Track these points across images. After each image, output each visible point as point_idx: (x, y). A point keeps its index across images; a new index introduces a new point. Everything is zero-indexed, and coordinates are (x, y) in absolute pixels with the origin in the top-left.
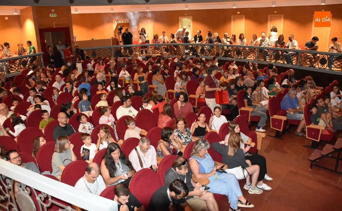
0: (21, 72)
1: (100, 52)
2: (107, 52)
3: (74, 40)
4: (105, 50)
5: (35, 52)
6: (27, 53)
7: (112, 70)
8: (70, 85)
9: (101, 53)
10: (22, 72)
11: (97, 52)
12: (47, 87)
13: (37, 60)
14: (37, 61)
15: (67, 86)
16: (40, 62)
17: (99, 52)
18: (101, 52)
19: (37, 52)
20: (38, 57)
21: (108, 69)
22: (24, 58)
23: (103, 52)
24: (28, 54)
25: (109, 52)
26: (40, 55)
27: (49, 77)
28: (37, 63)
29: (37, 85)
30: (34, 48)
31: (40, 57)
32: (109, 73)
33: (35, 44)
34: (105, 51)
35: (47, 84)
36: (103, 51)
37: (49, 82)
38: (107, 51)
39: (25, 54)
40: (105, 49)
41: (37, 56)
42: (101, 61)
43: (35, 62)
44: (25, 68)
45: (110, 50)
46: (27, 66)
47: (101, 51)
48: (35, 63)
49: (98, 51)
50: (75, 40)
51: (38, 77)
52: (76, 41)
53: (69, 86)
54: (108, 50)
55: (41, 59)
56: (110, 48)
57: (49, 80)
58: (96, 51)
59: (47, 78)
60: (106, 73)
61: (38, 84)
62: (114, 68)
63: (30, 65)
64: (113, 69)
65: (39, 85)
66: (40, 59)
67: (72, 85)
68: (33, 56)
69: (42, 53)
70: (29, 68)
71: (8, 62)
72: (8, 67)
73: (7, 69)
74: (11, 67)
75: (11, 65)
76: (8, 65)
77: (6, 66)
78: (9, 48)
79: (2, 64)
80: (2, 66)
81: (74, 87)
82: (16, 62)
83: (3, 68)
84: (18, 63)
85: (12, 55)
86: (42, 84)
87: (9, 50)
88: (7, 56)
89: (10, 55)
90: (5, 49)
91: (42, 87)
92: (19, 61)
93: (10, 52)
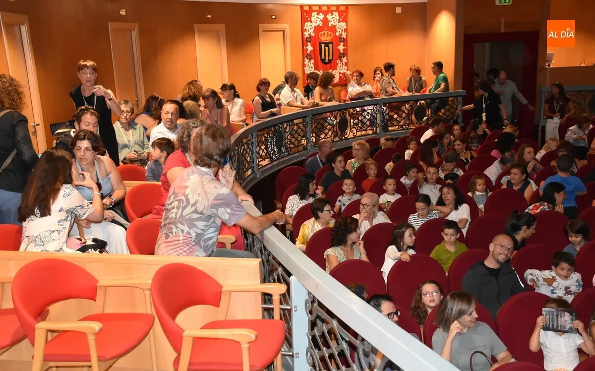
0: (411, 130)
3: (547, 64)
5: (447, 88)
6: (428, 89)
8: (520, 175)
10: (413, 131)
12: (464, 171)
13: (448, 107)
14: (448, 110)
15: (513, 175)
19: (451, 90)
20: (453, 101)
22: (422, 100)
24: (430, 91)
26: (457, 96)
28: (448, 113)
29: (444, 163)
30: (445, 79)
31: (455, 102)
33: (449, 70)
35: (467, 166)
39: (425, 91)
41: (450, 99)
43: (443, 111)
44: (420, 124)
46: (425, 118)
48: (444, 114)
50: (549, 65)
51: (446, 147)
52: (551, 67)
53: (517, 177)
55: (457, 106)
57: (472, 157)
59: (469, 152)
61: (446, 161)
63: (431, 116)
65: (448, 164)
66: (455, 106)
67: (525, 175)
68: (441, 99)
69: (464, 92)
70: (427, 123)
71: (386, 106)
72: (385, 117)
73: (383, 121)
74: (391, 118)
75: (392, 114)
76: (386, 112)
77: (383, 115)
78: (394, 75)
79: (375, 108)
80: (375, 112)
81: (532, 181)
82: (403, 108)
83: (376, 119)
84: (406, 111)
85: (397, 91)
86: (454, 163)
87: (394, 81)
88: (387, 92)
89: (392, 91)
90: (387, 77)
91: (454, 169)
92: (409, 106)
93: (395, 84)
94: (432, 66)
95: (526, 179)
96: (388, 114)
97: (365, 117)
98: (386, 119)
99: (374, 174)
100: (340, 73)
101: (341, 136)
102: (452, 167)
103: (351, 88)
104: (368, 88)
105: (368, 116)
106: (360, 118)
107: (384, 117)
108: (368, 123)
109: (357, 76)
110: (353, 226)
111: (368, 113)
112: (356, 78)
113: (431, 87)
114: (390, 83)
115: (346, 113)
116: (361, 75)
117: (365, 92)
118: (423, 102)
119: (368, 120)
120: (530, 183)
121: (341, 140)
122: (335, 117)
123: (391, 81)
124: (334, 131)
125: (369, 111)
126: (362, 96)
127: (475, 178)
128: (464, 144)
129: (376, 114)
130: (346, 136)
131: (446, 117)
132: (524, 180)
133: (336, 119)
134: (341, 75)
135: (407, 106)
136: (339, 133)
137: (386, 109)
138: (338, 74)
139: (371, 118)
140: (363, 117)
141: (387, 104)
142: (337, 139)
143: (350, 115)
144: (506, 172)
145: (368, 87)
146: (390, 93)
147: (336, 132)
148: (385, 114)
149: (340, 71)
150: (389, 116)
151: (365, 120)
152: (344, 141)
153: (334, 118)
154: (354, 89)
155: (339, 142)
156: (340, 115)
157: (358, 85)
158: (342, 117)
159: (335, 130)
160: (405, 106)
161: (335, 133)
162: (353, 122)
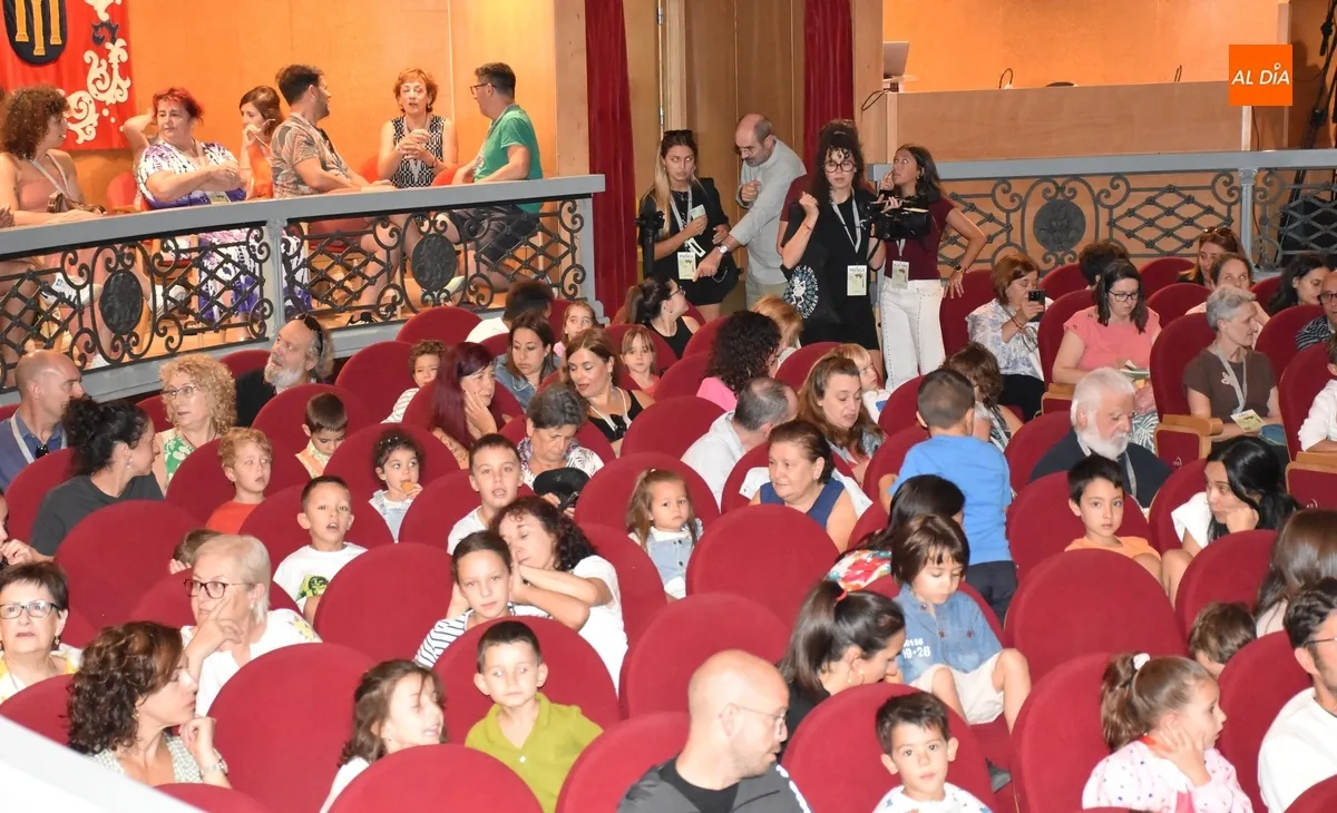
0: (403, 326)
1: (1117, 212)
2: (1189, 211)
4: (1171, 189)
7: (1230, 379)
8: (804, 463)
9: (1130, 223)
10: (409, 330)
11: (1088, 210)
12: (606, 456)
13: (538, 240)
15: (779, 468)
16: (567, 261)
17: (1104, 214)
18: (1131, 213)
20: (556, 215)
21: (1193, 368)
22: (441, 209)
23: (1150, 212)
24: (469, 176)
25: (1209, 210)
26: (572, 198)
27: (637, 388)
29: (531, 429)
30: (525, 132)
31: (568, 218)
32: (1199, 403)
33: (540, 96)
34: (1169, 200)
36: (1151, 201)
37: (628, 422)
38: (1190, 200)
40: (1179, 181)
42: (1125, 285)
43: (522, 252)
44: (437, 302)
45: (1222, 190)
46: (456, 281)
47: (1136, 199)
49: (1096, 201)
52: (902, 92)
53: (794, 474)
54: (1205, 198)
55: (574, 233)
56: (1227, 174)
57: (635, 411)
58: (1084, 203)
59: (622, 392)
60: (1170, 399)
61: (539, 424)
62: (1252, 360)
63: (478, 274)
64: (1237, 368)
65: (542, 431)
66: (565, 236)
67: (821, 462)
68: (512, 205)
69: (598, 183)
70: (465, 301)
71: (300, 233)
72: (298, 276)
73: (289, 293)
74: (321, 278)
75: (322, 263)
76: (298, 254)
77: (288, 266)
78: (326, 113)
79: (252, 242)
80: (253, 257)
81: (847, 482)
82: (367, 241)
83: (261, 281)
84: (381, 255)
85: (342, 178)
86: (568, 430)
87: (325, 136)
88: (300, 181)
89: (323, 177)
90: (296, 119)
91: (568, 452)
92: (391, 235)
93: (332, 150)
94: (475, 81)
95: (826, 477)
96: (307, 264)
97: (212, 275)
98: (300, 284)
99: (259, 480)
100: (100, 105)
101: (115, 349)
102: (560, 444)
103: (150, 160)
104: (219, 160)
105: (227, 271)
106: (195, 278)
107: (291, 274)
108: (227, 299)
109: (173, 114)
110: (157, 663)
111: (227, 258)
112: (170, 122)
113: (473, 162)
114: (310, 143)
115: (132, 257)
116: (192, 110)
117: (209, 179)
118: (442, 217)
119: (228, 285)
120: (841, 487)
121: (116, 364)
122: (88, 273)
123: (317, 136)
124: (83, 330)
125: (233, 252)
126: (197, 194)
127: (647, 480)
128: (606, 361)
129: (261, 262)
130: (135, 351)
131: (534, 276)
132: (819, 481)
133: (90, 281)
134: (106, 112)
135: (383, 233)
136: (105, 336)
137: (300, 246)
138: (92, 107)
139: (237, 277)
140: (204, 275)
141: (304, 226)
142: (98, 361)
143: (150, 269)
144: (758, 457)
145: (221, 160)
146: (315, 184)
147: (94, 334)
148: (294, 263)
149: (101, 97)
150: (313, 270)
151: (213, 287)
152: (129, 369)
153: (81, 275)
154: (162, 168)
155: (106, 374)
156: (109, 260)
157: (182, 148)
158: (113, 271)
159: (88, 324)
160: (374, 232)
161: (86, 337)
162: (166, 296)
